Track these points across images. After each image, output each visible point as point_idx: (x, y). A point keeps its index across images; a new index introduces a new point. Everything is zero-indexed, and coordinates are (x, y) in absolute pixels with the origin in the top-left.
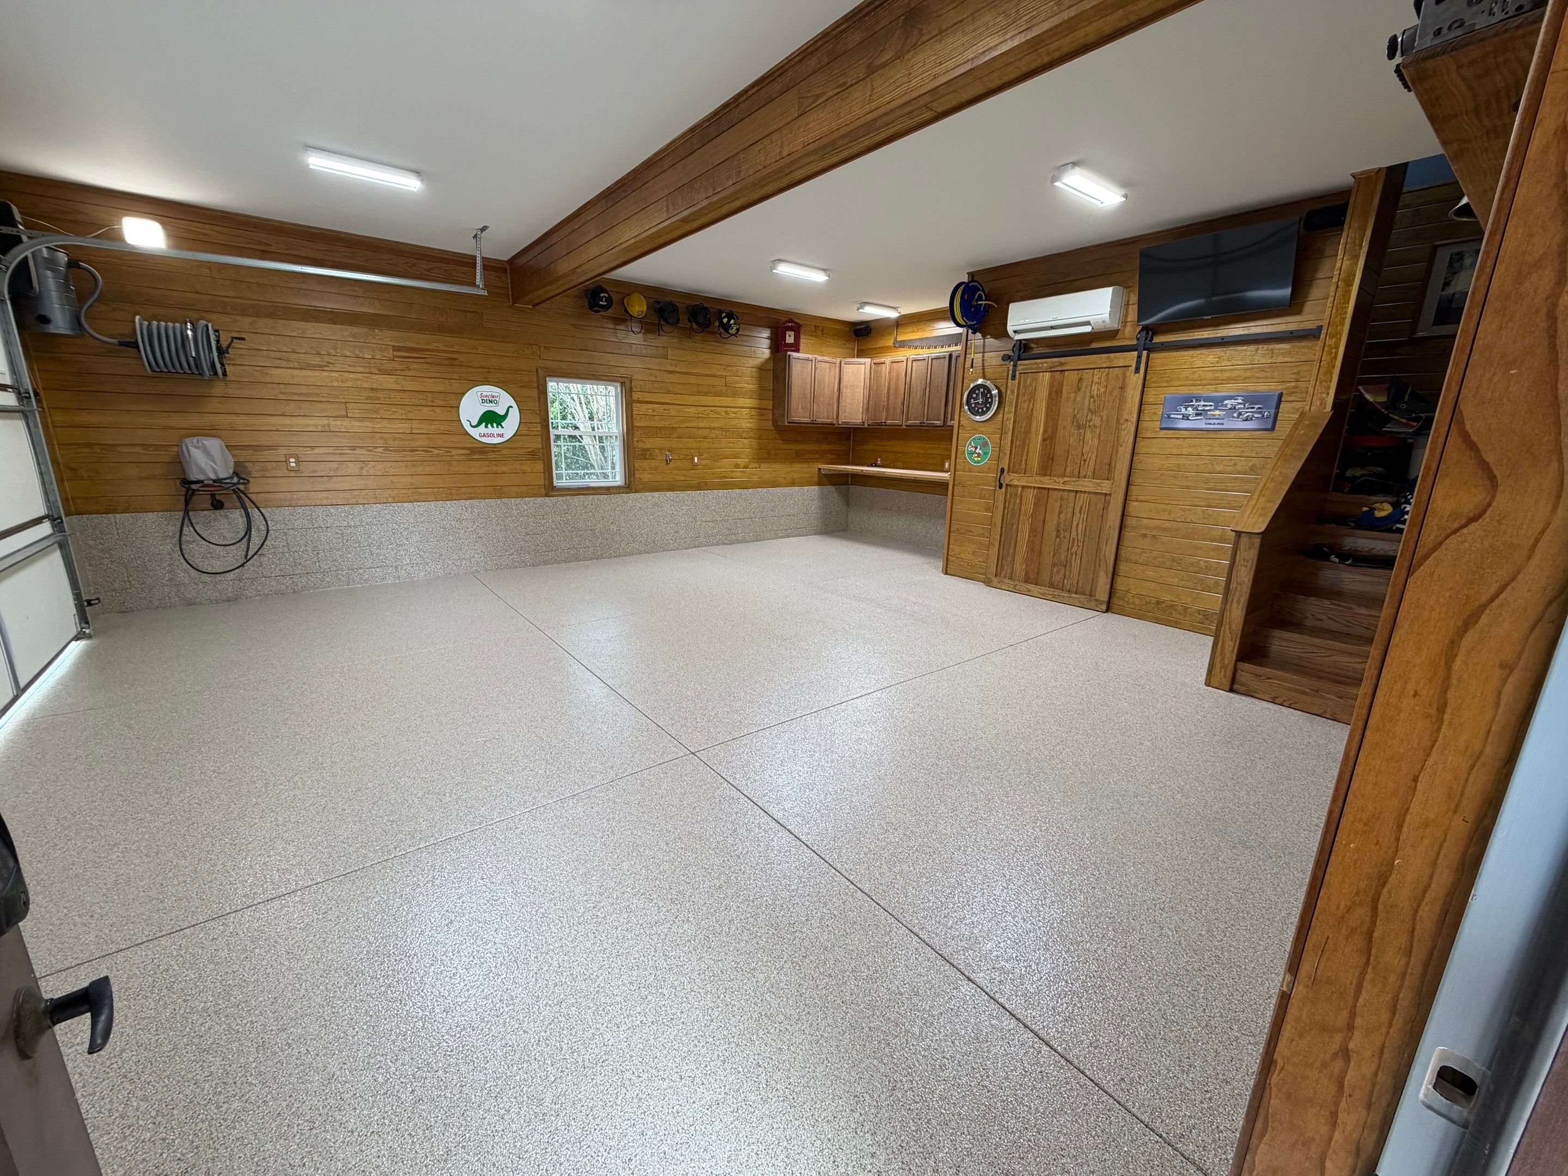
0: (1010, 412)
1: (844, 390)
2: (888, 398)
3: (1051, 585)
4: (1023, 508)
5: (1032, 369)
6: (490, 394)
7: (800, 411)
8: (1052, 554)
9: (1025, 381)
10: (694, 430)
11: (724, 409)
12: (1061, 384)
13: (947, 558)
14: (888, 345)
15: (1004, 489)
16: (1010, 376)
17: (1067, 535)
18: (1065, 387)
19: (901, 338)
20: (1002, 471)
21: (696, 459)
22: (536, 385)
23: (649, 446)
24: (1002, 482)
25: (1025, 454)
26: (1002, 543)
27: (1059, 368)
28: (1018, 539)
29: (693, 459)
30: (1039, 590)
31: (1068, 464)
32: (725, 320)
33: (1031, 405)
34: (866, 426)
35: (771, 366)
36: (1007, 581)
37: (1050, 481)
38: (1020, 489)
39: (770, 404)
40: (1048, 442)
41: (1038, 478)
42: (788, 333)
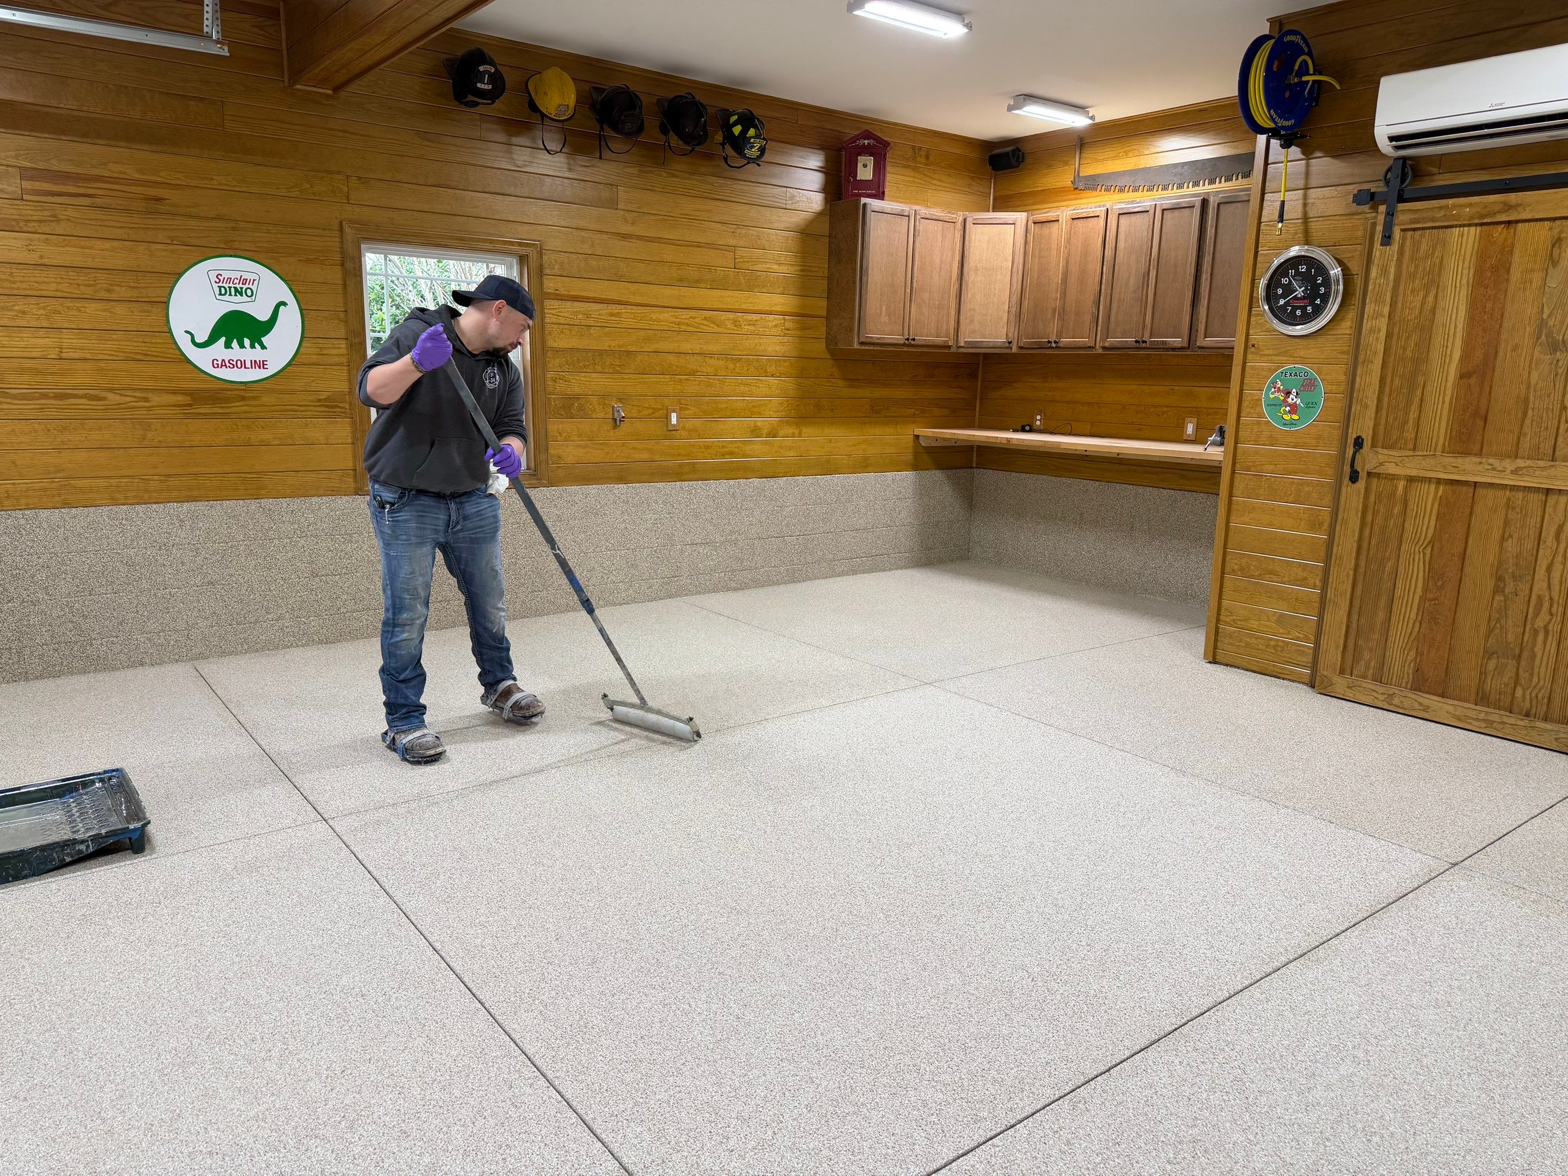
0: (1377, 316)
1: (970, 277)
2: (1064, 294)
3: (1482, 699)
4: (1409, 526)
5: (1433, 220)
6: (238, 275)
7: (884, 319)
8: (1483, 629)
9: (1416, 245)
10: (671, 358)
11: (731, 315)
12: (1508, 251)
13: (1217, 628)
14: (1059, 185)
15: (1361, 484)
16: (1378, 236)
17: (1524, 587)
18: (1516, 259)
19: (1089, 170)
20: (1359, 443)
21: (674, 419)
22: (338, 257)
23: (577, 390)
24: (1358, 467)
25: (1414, 407)
26: (1357, 602)
27: (1504, 218)
28: (1398, 593)
29: (668, 418)
30: (1451, 709)
31: (1526, 429)
32: (737, 130)
33: (1431, 298)
34: (1014, 350)
35: (825, 228)
36: (1369, 684)
37: (1480, 468)
38: (1401, 485)
39: (821, 306)
40: (1473, 380)
41: (1449, 460)
42: (862, 159)
